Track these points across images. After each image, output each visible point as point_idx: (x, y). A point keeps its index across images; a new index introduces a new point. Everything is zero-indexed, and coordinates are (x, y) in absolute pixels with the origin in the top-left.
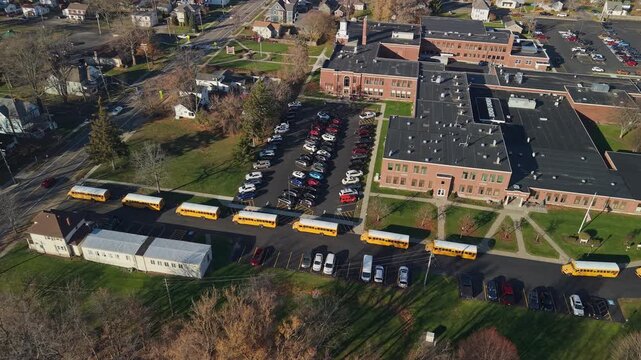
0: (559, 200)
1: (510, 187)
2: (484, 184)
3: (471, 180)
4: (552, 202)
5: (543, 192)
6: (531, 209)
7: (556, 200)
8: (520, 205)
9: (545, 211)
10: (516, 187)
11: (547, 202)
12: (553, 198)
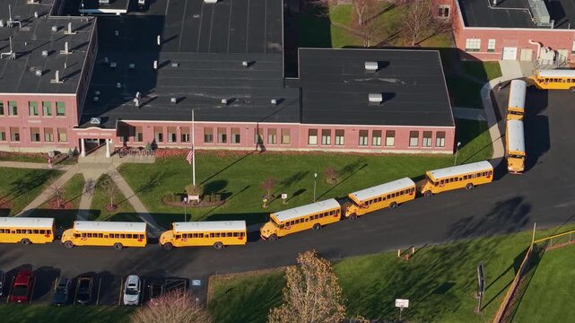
0: (179, 138)
1: (83, 121)
2: (35, 121)
3: (12, 116)
4: (166, 144)
5: (146, 126)
6: (128, 159)
7: (174, 139)
8: (108, 155)
9: (151, 159)
10: (95, 121)
11: (160, 145)
12: (167, 136)
